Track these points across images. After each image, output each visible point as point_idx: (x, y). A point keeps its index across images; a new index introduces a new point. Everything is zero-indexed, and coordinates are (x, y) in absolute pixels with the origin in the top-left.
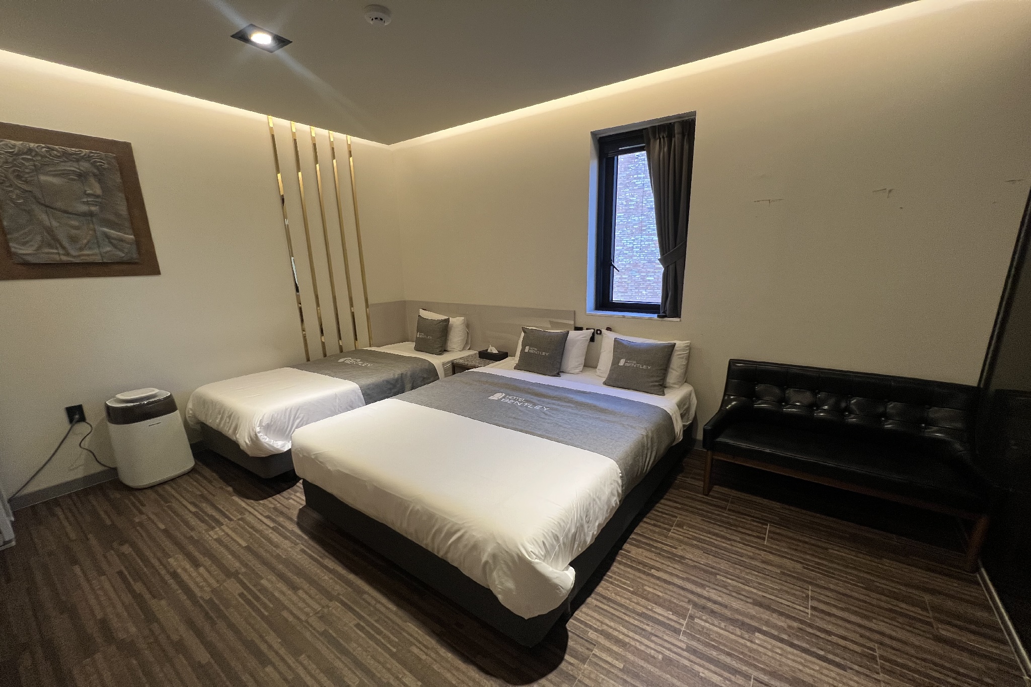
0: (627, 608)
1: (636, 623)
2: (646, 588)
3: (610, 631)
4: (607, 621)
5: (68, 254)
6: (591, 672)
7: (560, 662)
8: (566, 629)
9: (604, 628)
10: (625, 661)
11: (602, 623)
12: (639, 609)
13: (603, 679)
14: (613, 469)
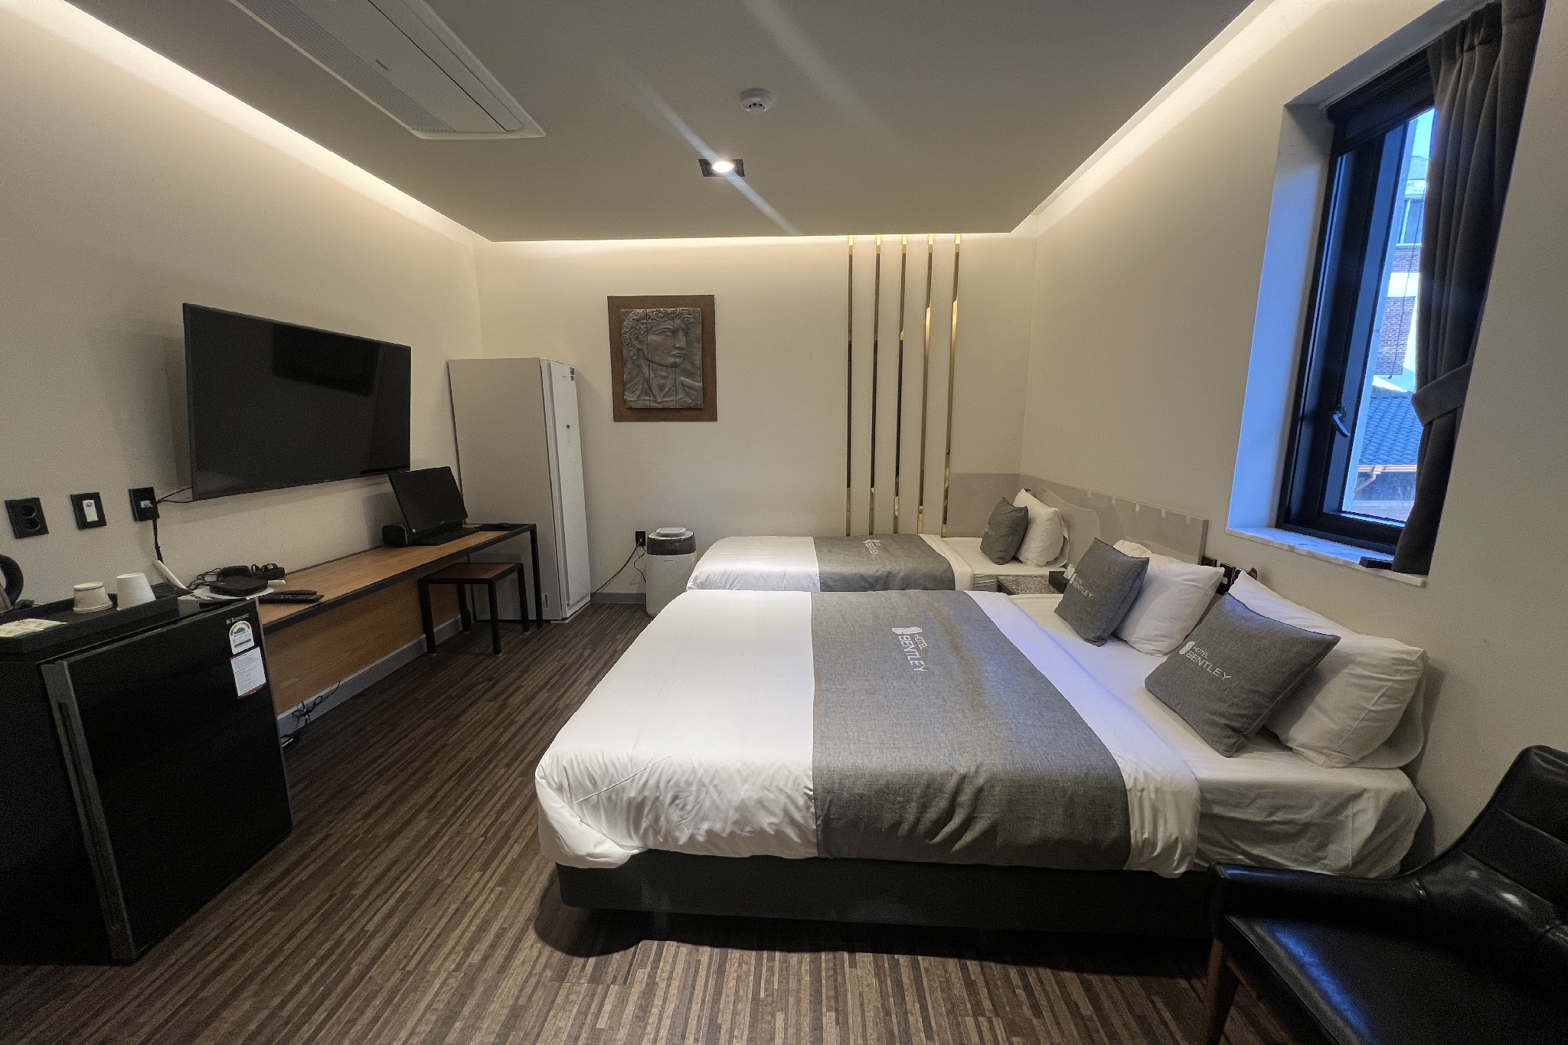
0: (716, 1000)
1: (693, 1023)
2: (780, 1018)
3: (660, 993)
4: (675, 984)
5: (655, 401)
6: (578, 993)
7: (581, 956)
8: (638, 942)
9: (660, 984)
10: (611, 1028)
11: (670, 978)
12: (725, 1020)
13: (571, 1011)
14: (790, 772)
